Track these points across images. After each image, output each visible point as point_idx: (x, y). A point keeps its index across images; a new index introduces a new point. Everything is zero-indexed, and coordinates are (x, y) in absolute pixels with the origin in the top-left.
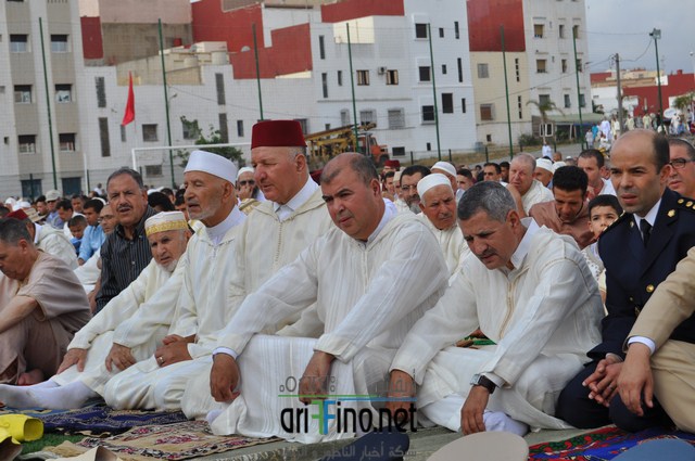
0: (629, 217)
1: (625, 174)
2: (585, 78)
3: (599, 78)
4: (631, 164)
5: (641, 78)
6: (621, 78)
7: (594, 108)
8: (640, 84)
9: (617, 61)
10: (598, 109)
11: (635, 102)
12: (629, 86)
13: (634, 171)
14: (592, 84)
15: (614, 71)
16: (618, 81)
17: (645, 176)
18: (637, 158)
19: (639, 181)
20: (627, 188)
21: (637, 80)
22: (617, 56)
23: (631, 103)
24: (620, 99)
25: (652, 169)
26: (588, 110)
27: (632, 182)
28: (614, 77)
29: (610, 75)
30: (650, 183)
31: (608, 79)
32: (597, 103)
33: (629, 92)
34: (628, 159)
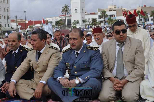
0: (12, 51)
1: (11, 42)
2: (9, 21)
3: (13, 21)
4: (12, 40)
5: (22, 21)
6: (17, 21)
7: (11, 27)
8: (22, 23)
9: (17, 17)
10: (12, 28)
11: (21, 26)
12: (19, 23)
13: (13, 41)
14: (11, 22)
15: (16, 19)
16: (17, 22)
17: (16, 42)
18: (14, 38)
19: (14, 43)
20: (11, 45)
21: (21, 22)
22: (16, 16)
23: (19, 27)
24: (17, 25)
25: (17, 41)
26: (10, 28)
27: (13, 44)
28: (16, 21)
29: (15, 20)
30: (16, 44)
31: (15, 21)
32: (12, 26)
33: (19, 24)
34: (12, 38)
